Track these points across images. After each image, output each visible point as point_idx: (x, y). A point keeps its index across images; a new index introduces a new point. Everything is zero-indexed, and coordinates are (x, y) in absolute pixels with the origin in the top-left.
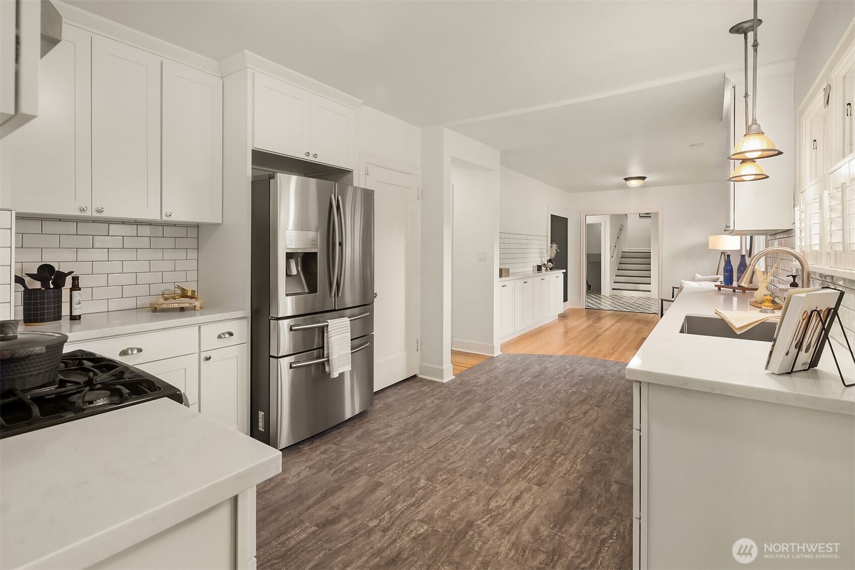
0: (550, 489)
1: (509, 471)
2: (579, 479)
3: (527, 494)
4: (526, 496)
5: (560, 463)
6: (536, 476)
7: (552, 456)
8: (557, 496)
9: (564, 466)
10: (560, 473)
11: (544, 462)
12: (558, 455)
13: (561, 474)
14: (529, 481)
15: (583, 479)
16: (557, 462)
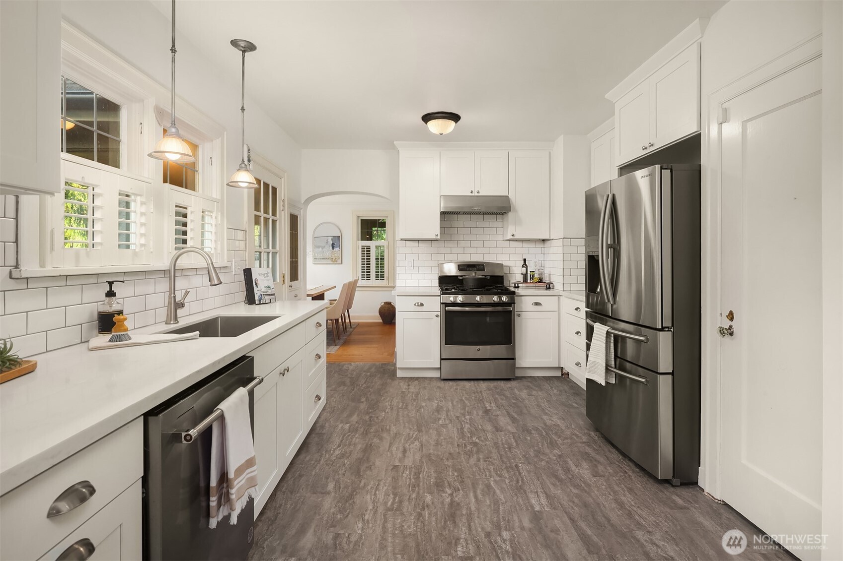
0: (385, 466)
1: (428, 469)
2: (365, 484)
3: (399, 456)
4: (400, 455)
5: (389, 495)
6: (402, 473)
7: (401, 502)
8: (378, 463)
9: (383, 494)
10: (384, 483)
11: (405, 491)
12: (395, 506)
13: (382, 483)
14: (405, 467)
15: (361, 486)
16: (392, 496)
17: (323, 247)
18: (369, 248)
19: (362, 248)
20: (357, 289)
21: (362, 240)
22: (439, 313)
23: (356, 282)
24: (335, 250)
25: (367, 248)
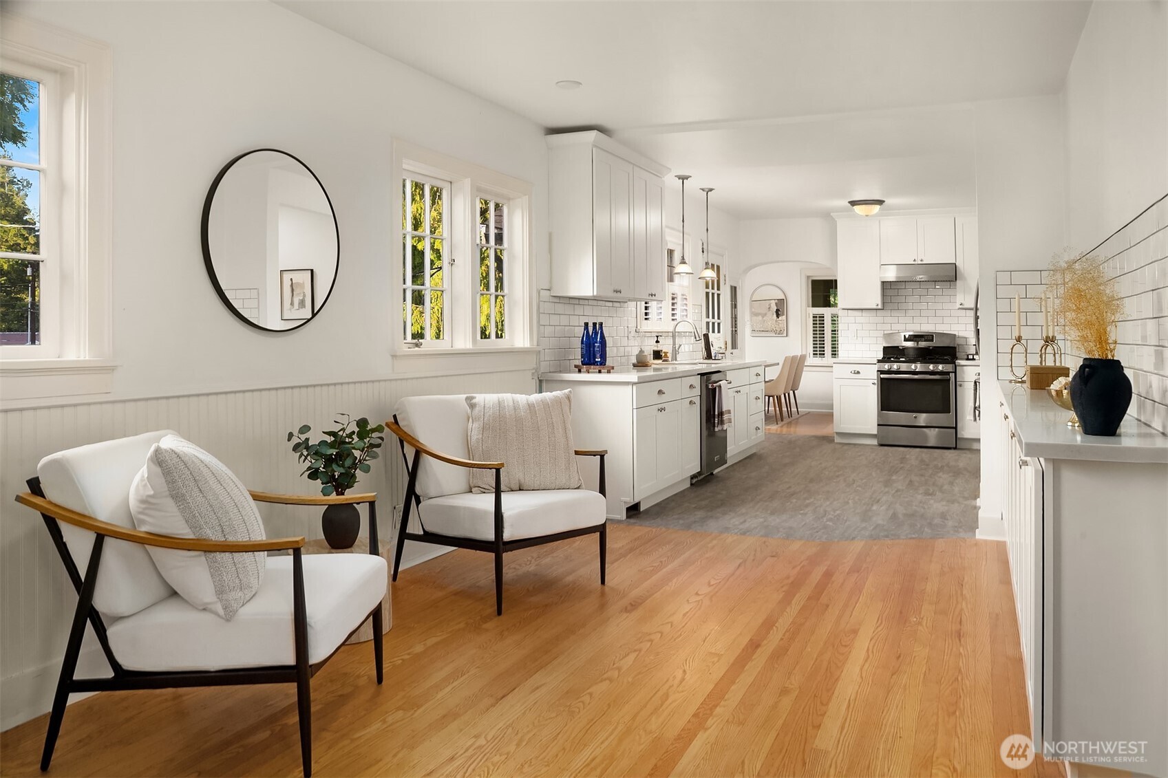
17: (764, 315)
18: (822, 317)
19: (814, 317)
20: (805, 369)
21: (813, 306)
22: (876, 382)
23: (803, 358)
24: (780, 318)
25: (819, 317)
